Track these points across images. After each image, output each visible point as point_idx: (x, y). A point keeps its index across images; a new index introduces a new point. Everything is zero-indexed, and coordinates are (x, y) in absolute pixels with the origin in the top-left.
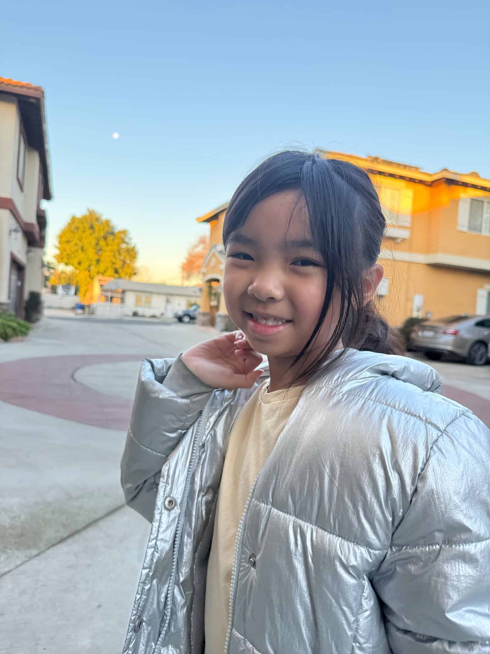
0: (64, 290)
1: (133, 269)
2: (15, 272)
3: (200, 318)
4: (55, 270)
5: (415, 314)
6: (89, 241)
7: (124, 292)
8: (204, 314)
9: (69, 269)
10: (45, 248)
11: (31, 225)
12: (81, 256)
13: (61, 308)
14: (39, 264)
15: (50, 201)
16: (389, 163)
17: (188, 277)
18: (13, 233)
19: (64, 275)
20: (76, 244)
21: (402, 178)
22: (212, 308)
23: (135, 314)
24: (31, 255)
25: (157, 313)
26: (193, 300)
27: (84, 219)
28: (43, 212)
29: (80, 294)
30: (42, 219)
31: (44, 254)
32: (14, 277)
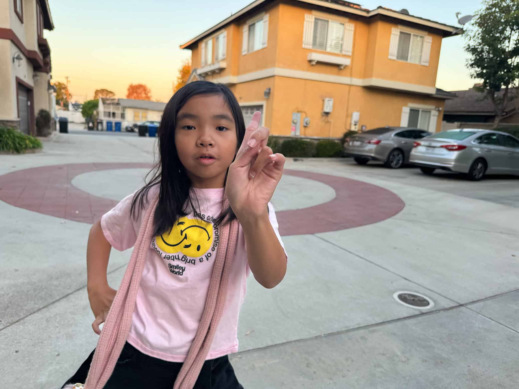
5: (353, 128)
11: (34, 53)
14: (46, 86)
15: (51, 31)
18: (16, 60)
21: (346, 14)
28: (45, 41)
30: (44, 47)
32: (23, 98)
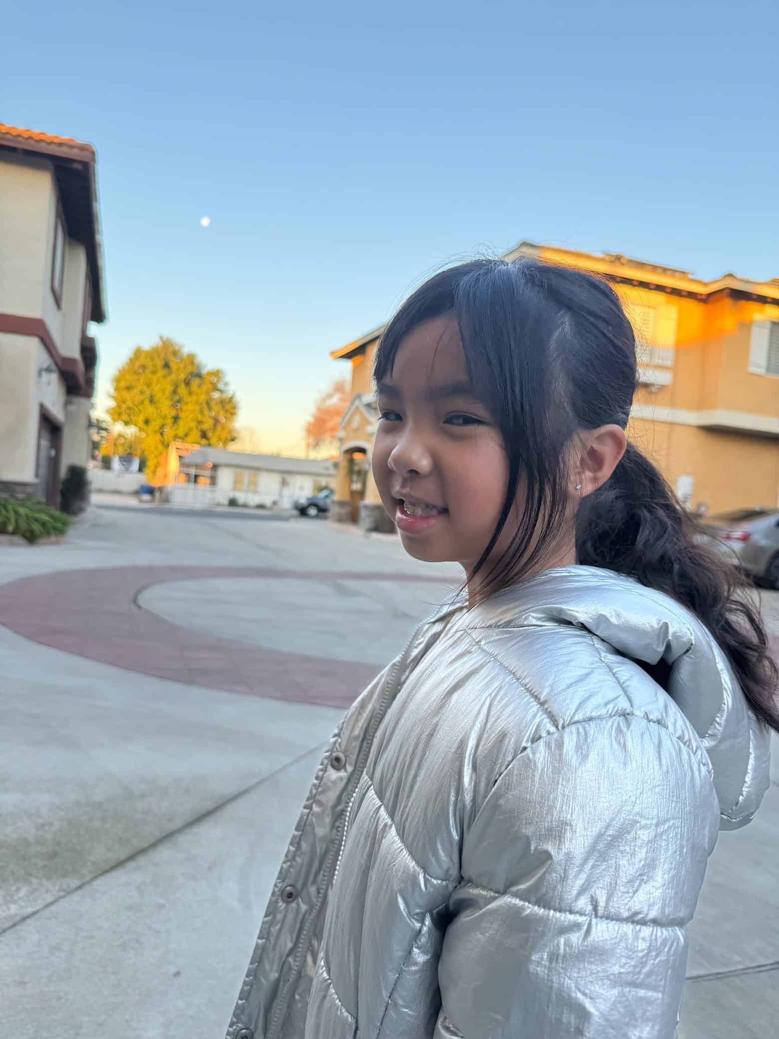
0: (123, 465)
1: (230, 432)
2: (46, 435)
3: (334, 510)
4: (108, 433)
6: (162, 387)
7: (215, 467)
8: (341, 504)
9: (131, 431)
10: (93, 398)
11: (73, 361)
12: (150, 410)
13: (117, 492)
14: (84, 422)
15: (101, 324)
16: (640, 265)
17: (316, 445)
18: (44, 374)
19: (122, 441)
20: (142, 392)
21: (660, 288)
22: (353, 493)
23: (233, 503)
24: (72, 408)
25: (267, 501)
26: (323, 481)
27: (155, 352)
28: (92, 340)
29: (148, 471)
30: (89, 352)
31: (92, 406)
32: (45, 443)
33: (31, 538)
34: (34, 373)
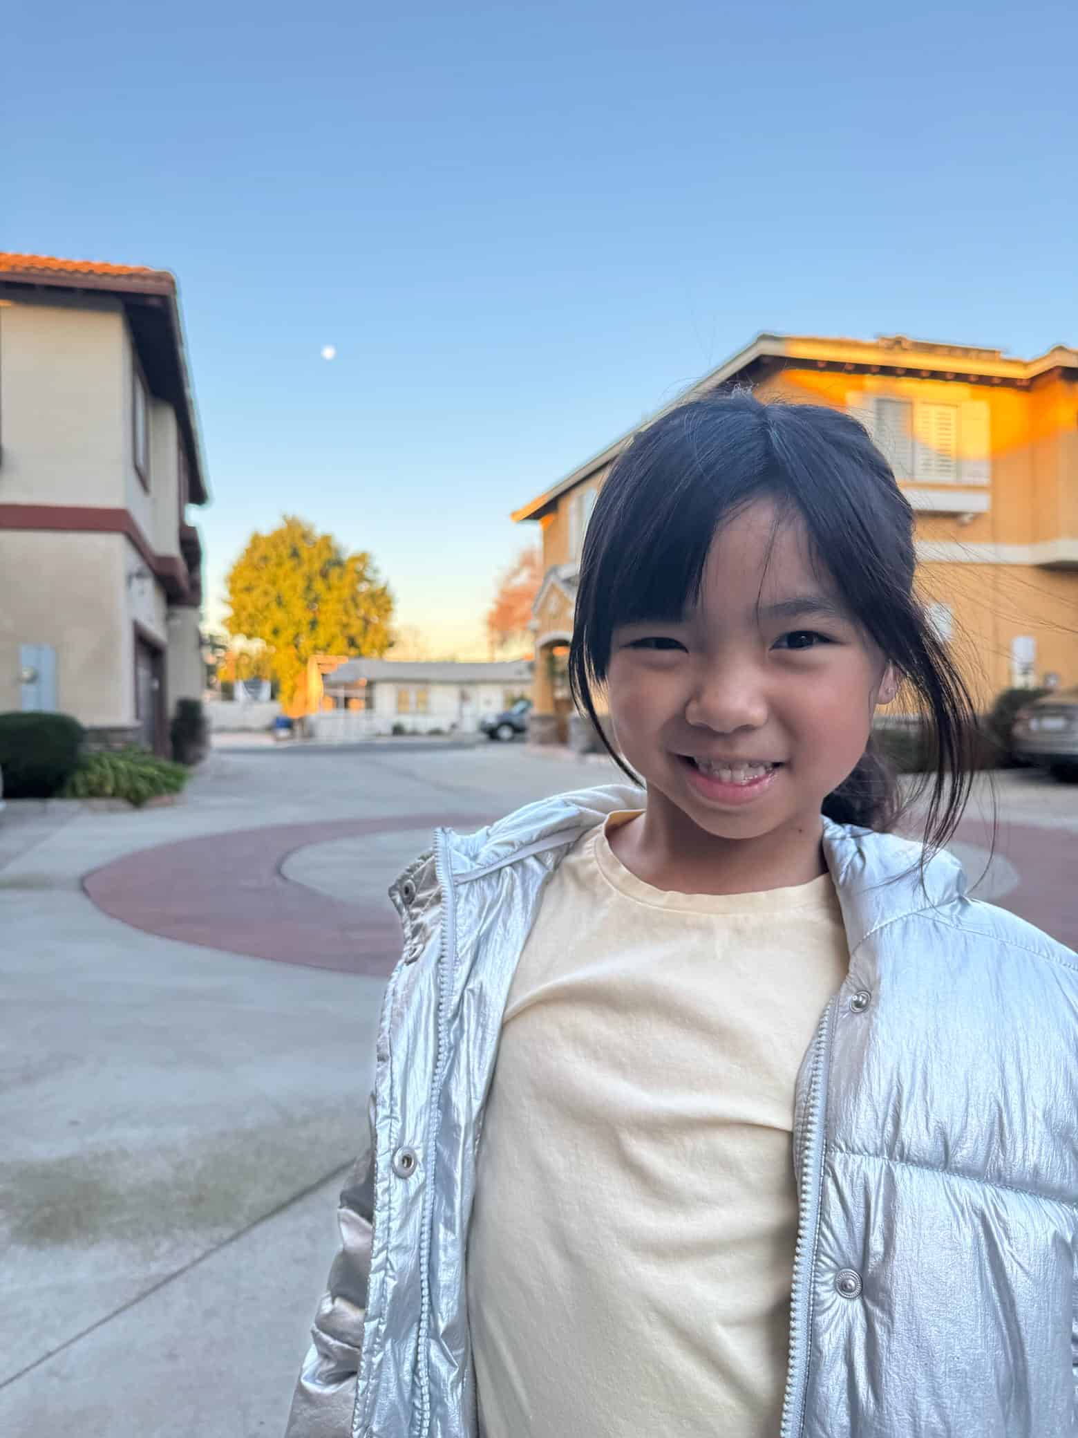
0: (250, 692)
1: (386, 635)
2: (144, 662)
3: (535, 728)
4: (226, 651)
5: (1019, 682)
6: (292, 583)
7: (370, 685)
8: (543, 719)
9: (256, 646)
10: (202, 607)
11: (168, 560)
12: (278, 616)
13: (245, 730)
14: (193, 641)
15: (203, 505)
16: (929, 348)
17: (503, 642)
18: (135, 582)
19: (246, 660)
20: (266, 593)
21: (960, 377)
22: (557, 703)
23: (398, 730)
24: (176, 622)
25: (444, 724)
26: (517, 690)
27: (277, 539)
28: (193, 530)
29: (283, 697)
30: (190, 545)
31: (201, 618)
32: (144, 673)
33: (136, 800)
34: (120, 580)
